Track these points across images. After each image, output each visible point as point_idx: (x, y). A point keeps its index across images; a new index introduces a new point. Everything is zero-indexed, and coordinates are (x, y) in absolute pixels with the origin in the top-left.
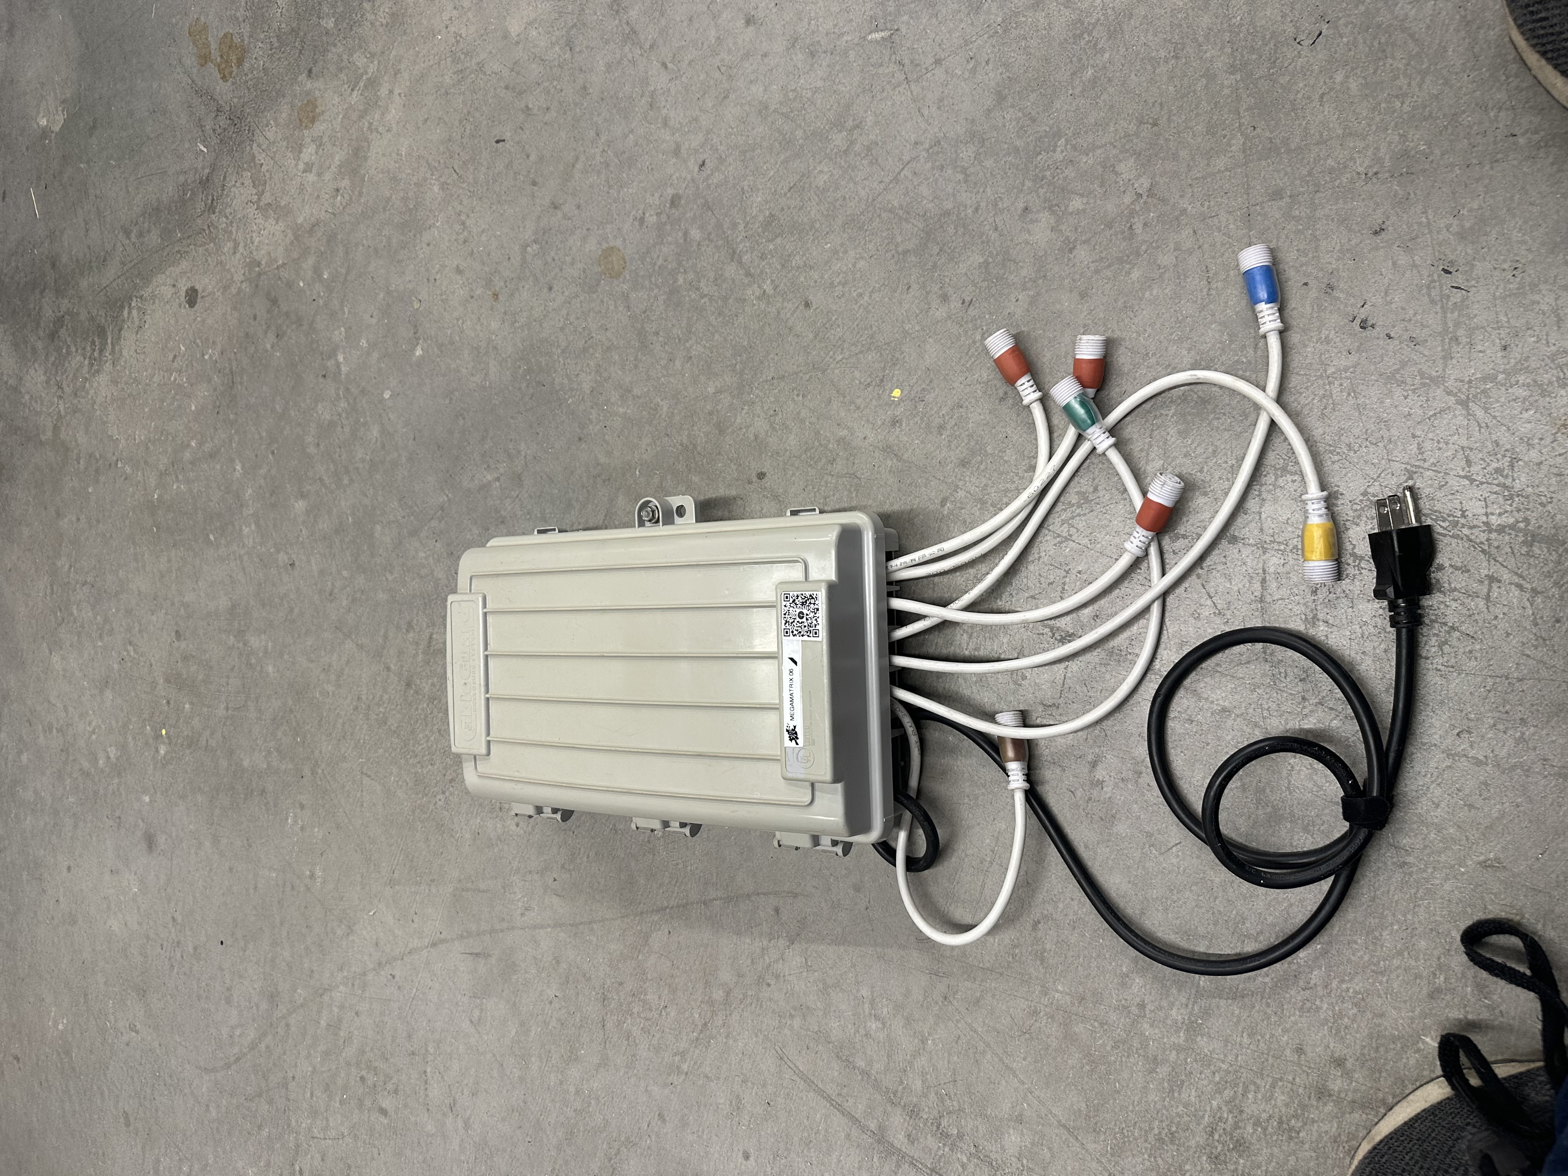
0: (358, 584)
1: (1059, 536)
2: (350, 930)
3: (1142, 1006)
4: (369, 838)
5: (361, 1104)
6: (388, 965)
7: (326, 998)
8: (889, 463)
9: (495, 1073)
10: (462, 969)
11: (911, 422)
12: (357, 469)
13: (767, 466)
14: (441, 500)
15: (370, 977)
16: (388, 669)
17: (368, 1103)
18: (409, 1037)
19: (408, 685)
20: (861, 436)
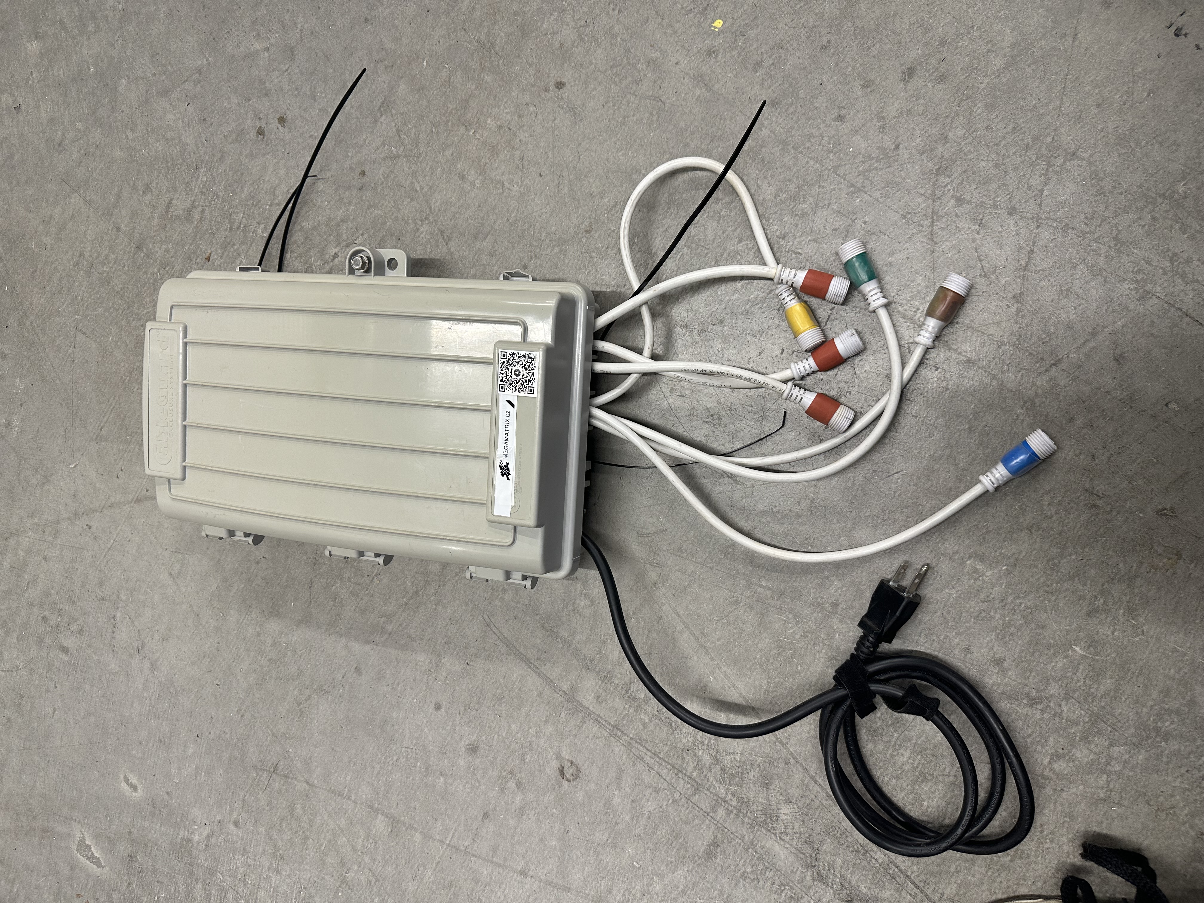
0: (93, 138)
1: (852, 185)
2: (46, 480)
3: (836, 605)
4: (78, 393)
5: (40, 640)
6: (84, 515)
7: (12, 542)
8: (698, 92)
9: (190, 622)
10: (166, 526)
11: (728, 55)
12: (107, 17)
13: (568, 77)
14: (200, 63)
15: (64, 525)
16: (118, 229)
17: (48, 641)
18: (101, 584)
19: (139, 248)
20: (674, 60)
